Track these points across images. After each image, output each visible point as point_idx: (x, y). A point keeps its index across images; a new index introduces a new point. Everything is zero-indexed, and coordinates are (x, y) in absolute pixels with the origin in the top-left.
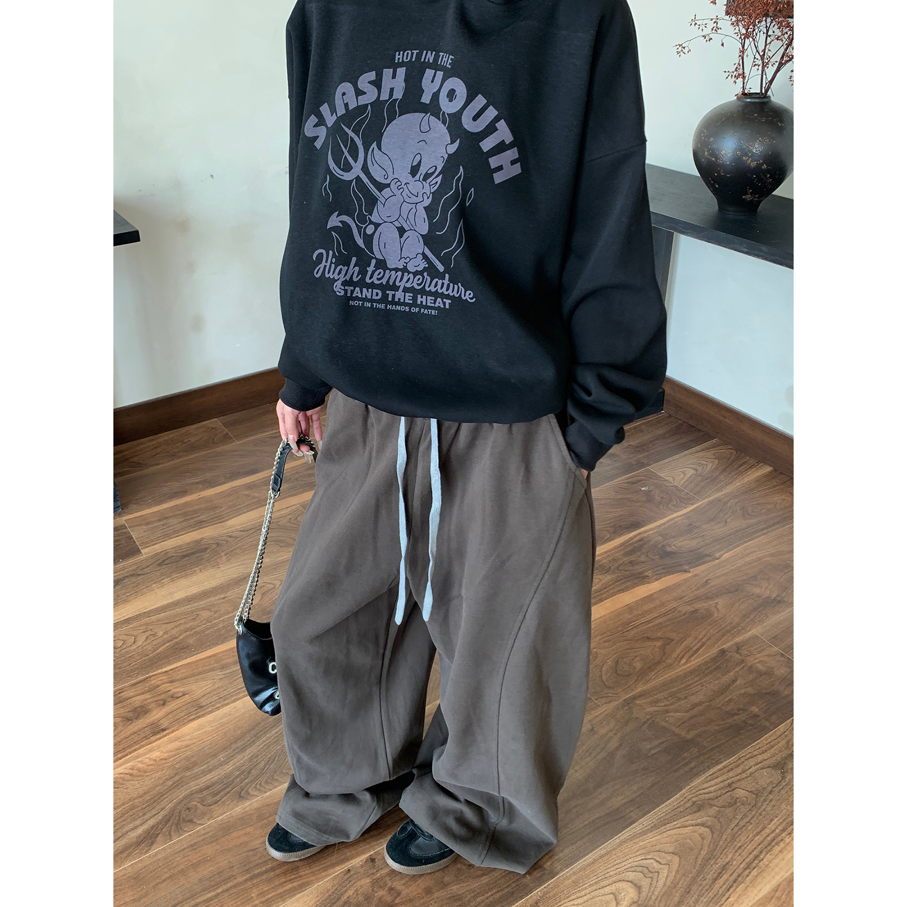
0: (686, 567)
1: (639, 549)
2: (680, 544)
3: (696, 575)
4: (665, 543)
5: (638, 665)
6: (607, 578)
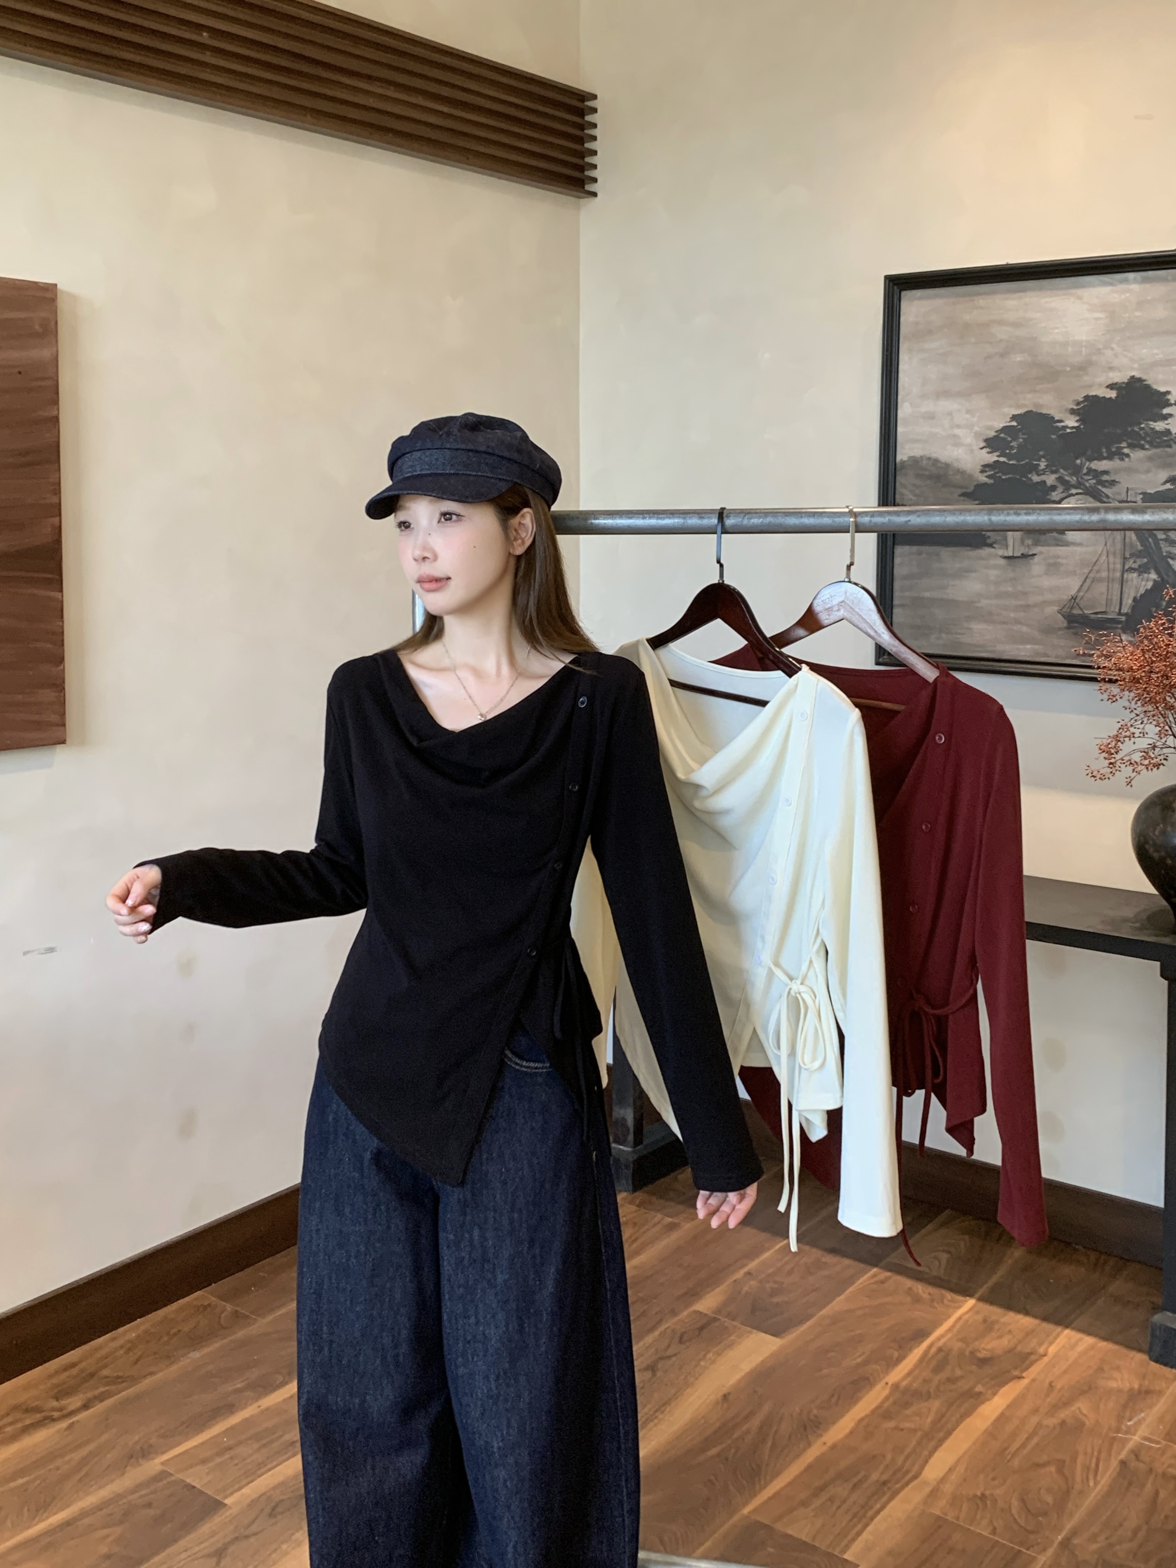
0: (1017, 1373)
1: (946, 1361)
2: (989, 1347)
3: (1034, 1379)
4: (970, 1348)
5: (1049, 1499)
6: (936, 1405)
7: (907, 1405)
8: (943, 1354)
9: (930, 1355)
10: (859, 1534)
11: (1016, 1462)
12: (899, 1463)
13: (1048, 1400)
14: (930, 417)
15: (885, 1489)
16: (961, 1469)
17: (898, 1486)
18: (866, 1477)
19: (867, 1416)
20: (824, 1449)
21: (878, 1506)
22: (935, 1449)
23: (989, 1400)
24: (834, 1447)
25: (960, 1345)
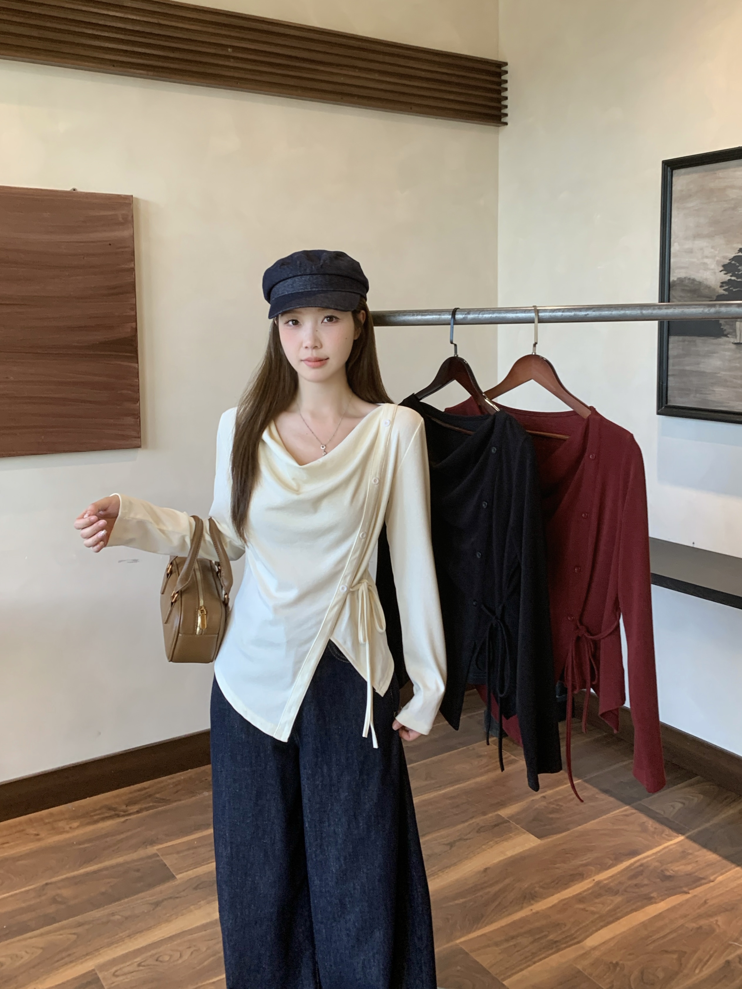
0: (685, 889)
1: (641, 873)
2: (676, 869)
3: (695, 896)
4: (663, 868)
5: (661, 975)
6: (618, 899)
7: (599, 895)
8: (642, 868)
9: (633, 867)
10: (522, 970)
11: (651, 947)
12: (573, 932)
13: (699, 911)
14: (690, 251)
15: (554, 946)
16: (612, 944)
17: (564, 945)
18: (546, 936)
19: (569, 898)
20: (529, 913)
21: (543, 956)
22: (602, 927)
23: (656, 903)
24: (537, 913)
25: (657, 864)
